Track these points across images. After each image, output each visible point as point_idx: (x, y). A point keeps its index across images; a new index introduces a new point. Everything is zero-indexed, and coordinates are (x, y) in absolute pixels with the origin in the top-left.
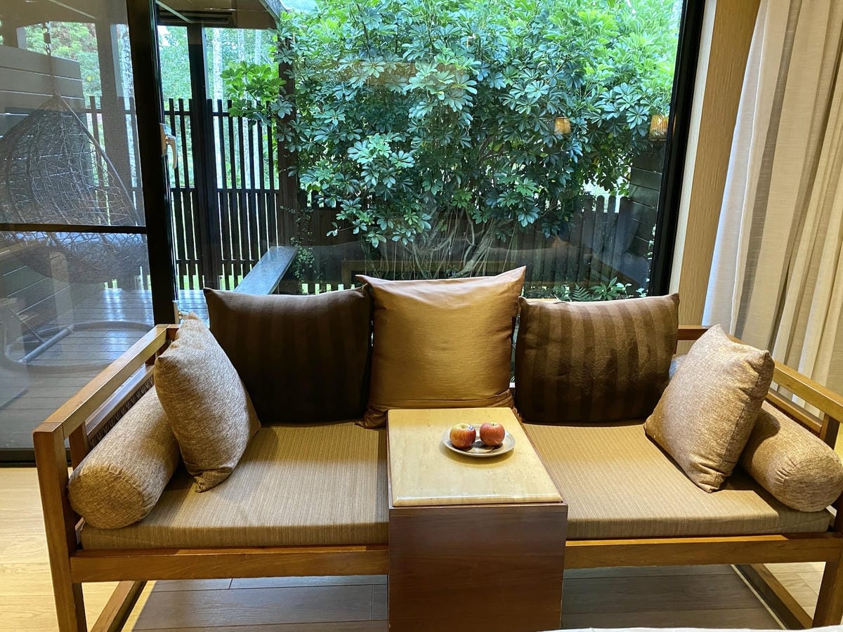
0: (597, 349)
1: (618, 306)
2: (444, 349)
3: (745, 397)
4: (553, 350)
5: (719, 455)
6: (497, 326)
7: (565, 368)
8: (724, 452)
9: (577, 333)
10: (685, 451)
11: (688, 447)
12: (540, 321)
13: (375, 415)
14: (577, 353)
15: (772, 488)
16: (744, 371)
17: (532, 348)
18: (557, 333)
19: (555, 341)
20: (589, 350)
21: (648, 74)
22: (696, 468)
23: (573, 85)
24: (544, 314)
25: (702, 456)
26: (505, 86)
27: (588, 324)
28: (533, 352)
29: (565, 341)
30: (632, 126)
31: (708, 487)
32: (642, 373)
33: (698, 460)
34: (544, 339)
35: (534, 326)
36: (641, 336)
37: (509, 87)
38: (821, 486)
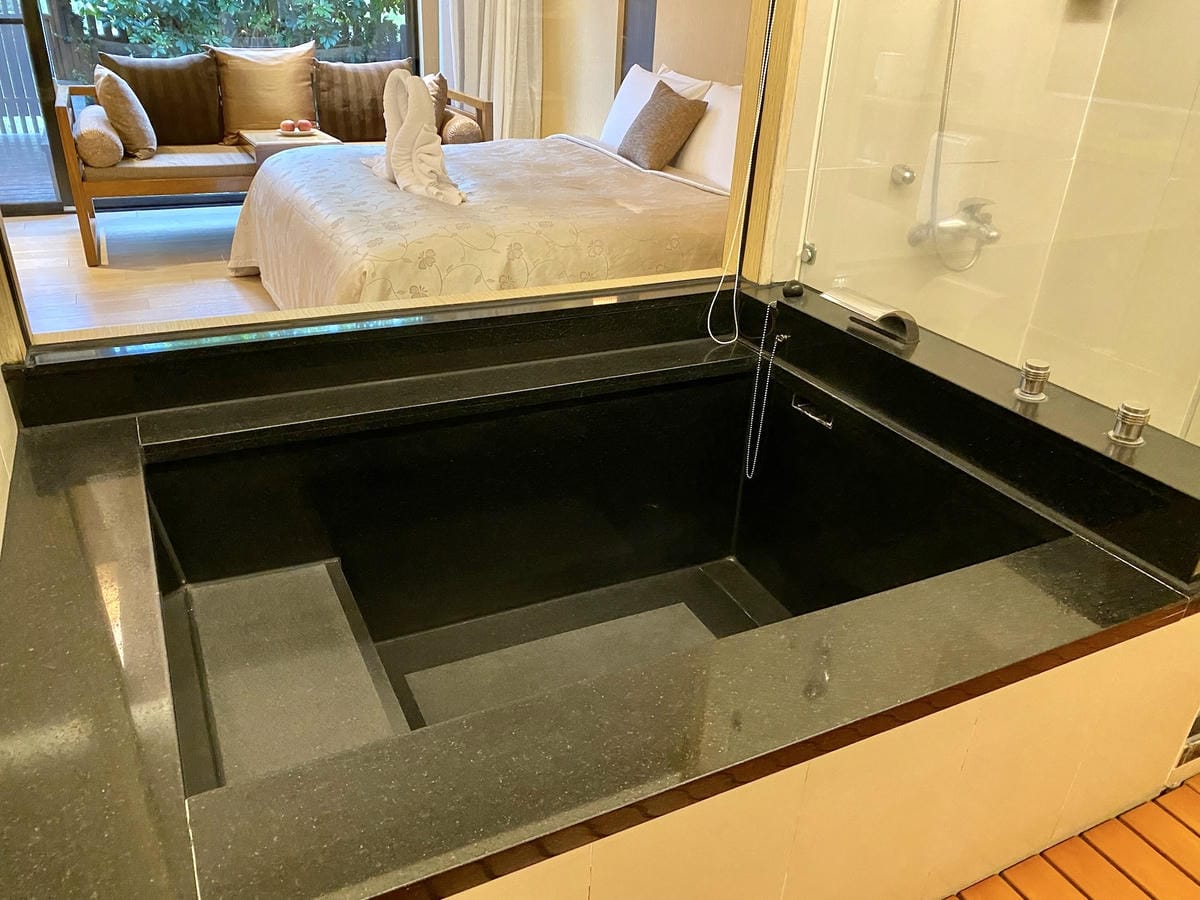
0: (364, 90)
2: (270, 90)
6: (301, 77)
7: (346, 103)
12: (329, 73)
13: (231, 136)
19: (338, 85)
24: (330, 70)
28: (327, 93)
34: (331, 83)
35: (325, 76)
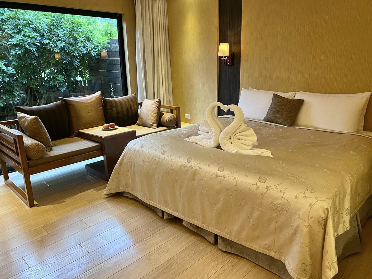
0: (124, 107)
1: (125, 97)
3: (157, 108)
4: (114, 109)
5: (155, 121)
6: (99, 106)
8: (156, 120)
9: (119, 104)
10: (148, 123)
11: (149, 122)
12: (110, 103)
13: (75, 133)
14: (120, 109)
15: (166, 124)
16: (156, 103)
17: (109, 110)
18: (114, 105)
19: (114, 107)
20: (122, 108)
21: (94, 39)
22: (152, 125)
23: (75, 42)
25: (152, 122)
26: (47, 42)
27: (120, 102)
28: (110, 111)
29: (116, 107)
30: (94, 55)
31: (155, 128)
32: (134, 112)
33: (152, 123)
34: (112, 107)
35: (108, 104)
36: (131, 103)
37: (49, 43)
38: (173, 120)
